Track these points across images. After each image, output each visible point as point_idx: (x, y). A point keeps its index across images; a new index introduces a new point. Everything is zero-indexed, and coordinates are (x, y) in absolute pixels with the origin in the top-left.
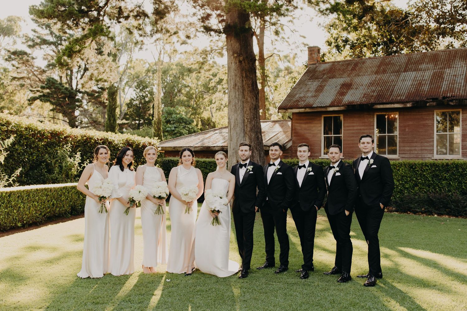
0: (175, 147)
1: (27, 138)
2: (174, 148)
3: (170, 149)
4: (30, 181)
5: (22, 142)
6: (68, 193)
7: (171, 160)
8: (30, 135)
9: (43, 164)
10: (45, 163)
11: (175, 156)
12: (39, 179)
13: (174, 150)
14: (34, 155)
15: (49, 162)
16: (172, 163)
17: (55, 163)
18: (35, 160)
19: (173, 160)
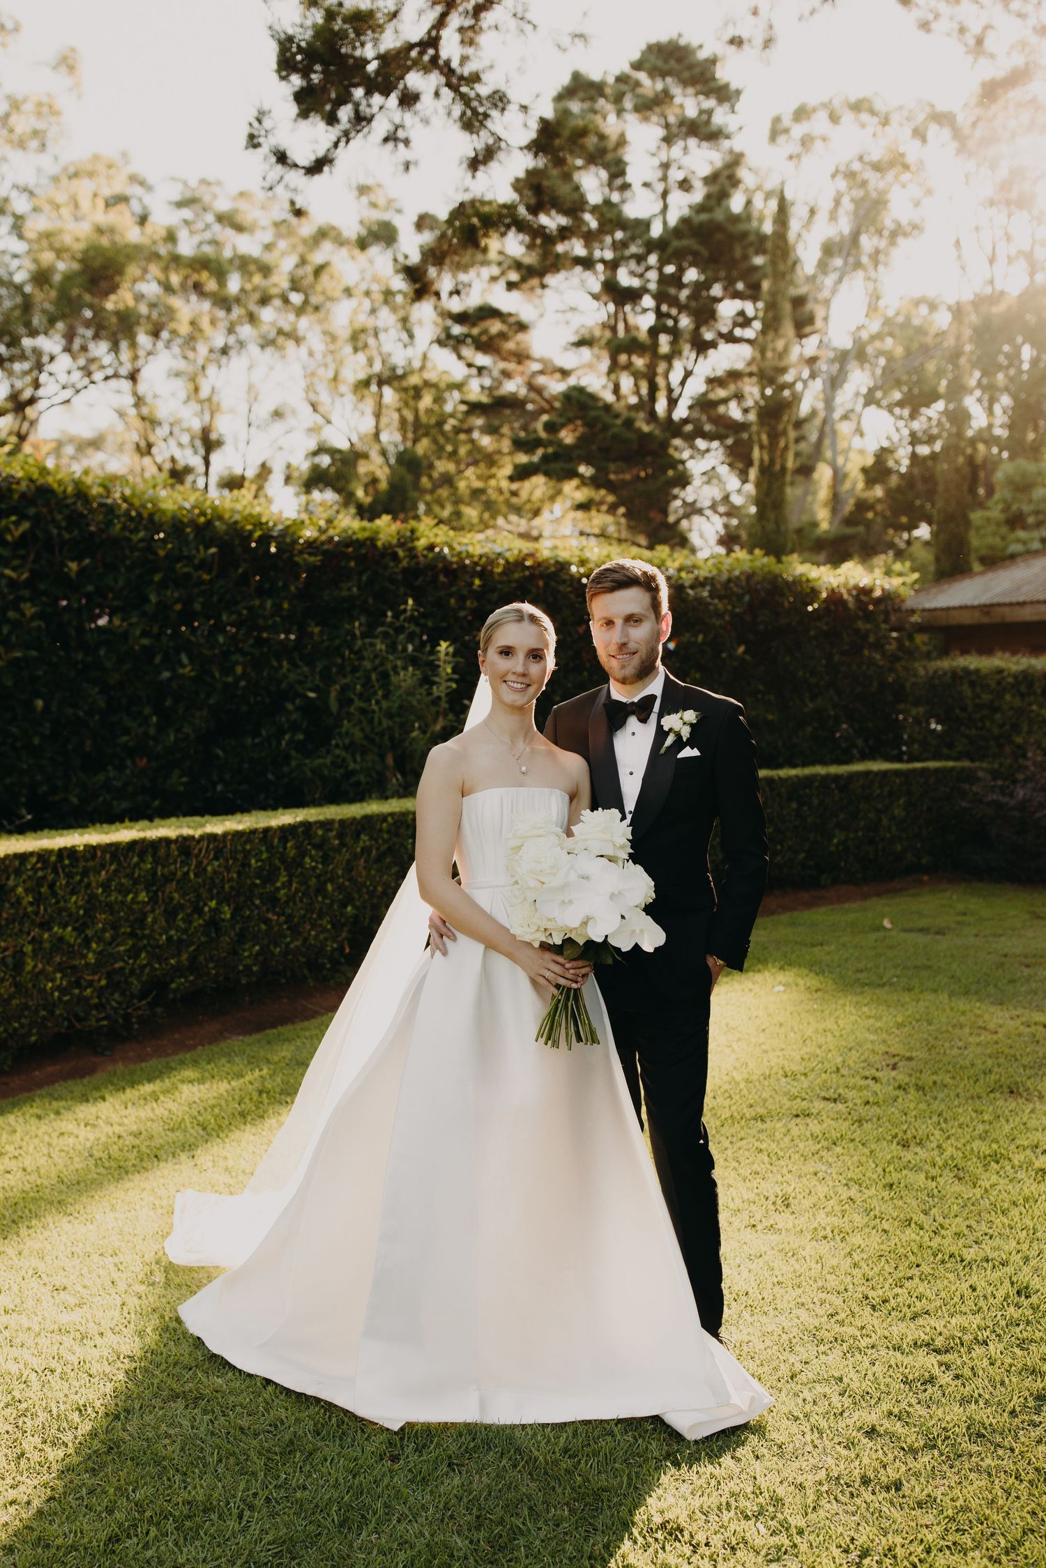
0: (986, 608)
1: (188, 575)
2: (988, 613)
3: (966, 619)
4: (219, 788)
5: (153, 598)
6: (325, 859)
7: (967, 671)
8: (204, 565)
9: (290, 706)
10: (298, 702)
11: (987, 651)
12: (270, 776)
13: (985, 620)
14: (237, 663)
15: (312, 695)
16: (972, 684)
17: (345, 702)
18: (243, 683)
19: (977, 671)
